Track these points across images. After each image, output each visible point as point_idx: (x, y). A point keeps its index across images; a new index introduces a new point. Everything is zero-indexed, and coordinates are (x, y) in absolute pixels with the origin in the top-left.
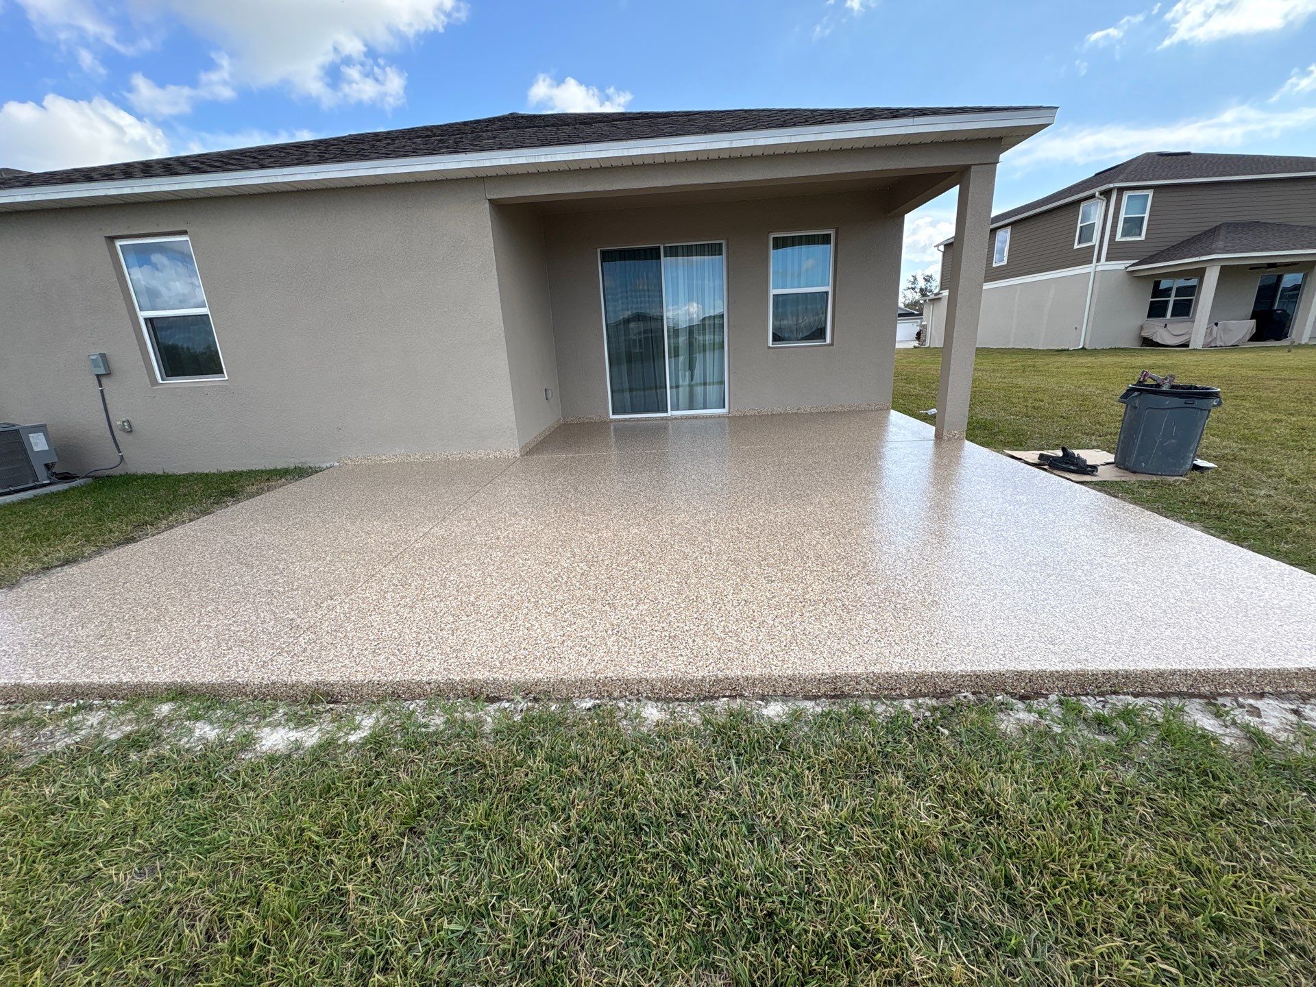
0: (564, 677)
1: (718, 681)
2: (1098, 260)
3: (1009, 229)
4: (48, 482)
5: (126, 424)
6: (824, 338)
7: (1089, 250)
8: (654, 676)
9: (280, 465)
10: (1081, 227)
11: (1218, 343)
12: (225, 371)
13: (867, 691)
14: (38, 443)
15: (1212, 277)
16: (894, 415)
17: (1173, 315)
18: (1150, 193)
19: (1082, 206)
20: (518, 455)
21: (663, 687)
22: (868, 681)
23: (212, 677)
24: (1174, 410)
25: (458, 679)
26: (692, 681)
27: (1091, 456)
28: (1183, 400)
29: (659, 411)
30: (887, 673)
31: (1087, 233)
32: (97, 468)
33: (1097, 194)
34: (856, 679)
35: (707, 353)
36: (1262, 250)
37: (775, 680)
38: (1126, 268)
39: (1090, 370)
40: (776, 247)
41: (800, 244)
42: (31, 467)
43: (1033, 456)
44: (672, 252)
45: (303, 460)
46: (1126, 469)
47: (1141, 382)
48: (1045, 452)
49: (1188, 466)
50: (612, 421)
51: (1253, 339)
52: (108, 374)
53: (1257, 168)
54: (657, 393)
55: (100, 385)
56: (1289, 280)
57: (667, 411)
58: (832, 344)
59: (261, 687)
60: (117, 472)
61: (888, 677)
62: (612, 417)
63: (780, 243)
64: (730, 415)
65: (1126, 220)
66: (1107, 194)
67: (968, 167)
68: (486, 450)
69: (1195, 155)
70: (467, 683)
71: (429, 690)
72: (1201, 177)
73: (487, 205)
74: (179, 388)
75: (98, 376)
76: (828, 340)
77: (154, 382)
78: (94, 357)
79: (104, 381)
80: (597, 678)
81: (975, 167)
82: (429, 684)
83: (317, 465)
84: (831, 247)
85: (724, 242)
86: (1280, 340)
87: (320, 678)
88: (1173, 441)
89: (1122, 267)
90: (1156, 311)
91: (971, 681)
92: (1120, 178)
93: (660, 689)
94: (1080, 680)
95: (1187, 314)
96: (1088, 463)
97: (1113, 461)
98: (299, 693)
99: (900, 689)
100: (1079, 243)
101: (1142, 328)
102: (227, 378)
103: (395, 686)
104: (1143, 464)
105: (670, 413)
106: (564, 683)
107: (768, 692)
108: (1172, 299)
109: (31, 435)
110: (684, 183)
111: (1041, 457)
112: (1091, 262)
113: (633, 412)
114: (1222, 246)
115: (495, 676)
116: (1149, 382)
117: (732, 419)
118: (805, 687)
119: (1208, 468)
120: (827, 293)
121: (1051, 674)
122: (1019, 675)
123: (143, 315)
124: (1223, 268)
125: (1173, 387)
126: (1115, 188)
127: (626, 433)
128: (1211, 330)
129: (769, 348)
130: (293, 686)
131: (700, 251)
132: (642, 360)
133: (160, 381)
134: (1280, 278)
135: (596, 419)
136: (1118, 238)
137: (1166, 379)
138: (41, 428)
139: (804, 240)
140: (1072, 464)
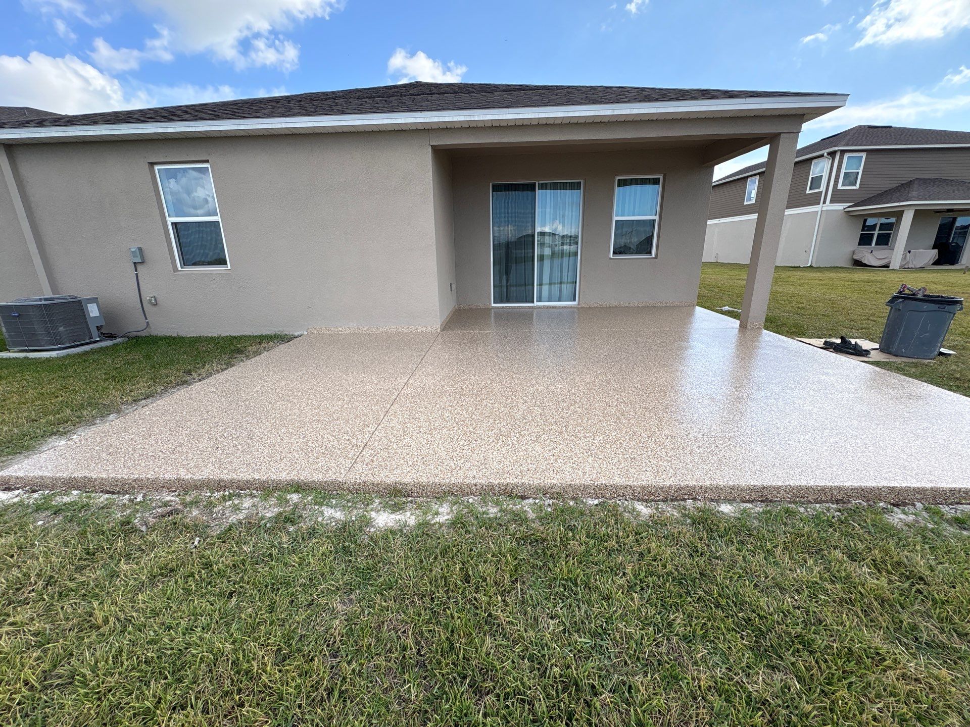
0: (572, 483)
1: (680, 488)
2: (824, 202)
3: (757, 178)
4: (98, 339)
5: (153, 299)
6: (650, 252)
7: (818, 195)
8: (636, 484)
9: (265, 332)
10: (812, 178)
11: (910, 266)
12: (228, 263)
13: (784, 498)
14: (93, 311)
15: (908, 218)
16: (698, 309)
17: (876, 244)
18: (864, 155)
19: (813, 163)
20: (439, 330)
21: (641, 491)
22: (785, 491)
23: (318, 477)
24: (929, 313)
25: (497, 482)
26: (663, 488)
27: (865, 344)
28: (937, 306)
29: (526, 302)
30: (800, 486)
31: (816, 181)
32: (129, 331)
33: (825, 154)
34: (778, 489)
35: (564, 259)
36: (945, 199)
37: (721, 489)
38: (845, 209)
39: (822, 282)
40: (619, 186)
41: (636, 184)
42: (88, 328)
43: (820, 342)
44: (543, 187)
45: (281, 329)
46: (890, 353)
47: (901, 292)
48: (828, 340)
49: (936, 353)
50: (493, 308)
51: (935, 263)
52: (143, 263)
53: (941, 139)
54: (525, 289)
55: (136, 270)
56: (961, 221)
57: (533, 302)
58: (656, 257)
59: (355, 484)
60: (143, 334)
61: (800, 488)
62: (493, 305)
63: (623, 183)
64: (579, 306)
65: (846, 174)
66: (832, 154)
67: (779, 134)
68: (415, 326)
69: (895, 128)
70: (503, 485)
71: (475, 490)
72: (901, 144)
73: (430, 150)
74: (194, 274)
75: (135, 263)
76: (653, 254)
77: (176, 270)
78: (134, 250)
79: (139, 267)
80: (596, 484)
81: (785, 135)
82: (476, 485)
83: (291, 333)
84: (658, 188)
85: (582, 181)
86: (953, 264)
87: (397, 480)
88: (928, 334)
89: (841, 208)
90: (865, 240)
91: (857, 493)
92: (842, 143)
93: (639, 493)
94: (934, 494)
95: (887, 244)
96: (863, 349)
97: (878, 347)
98: (381, 489)
99: (808, 497)
100: (811, 189)
101: (854, 253)
102: (229, 268)
103: (451, 486)
104: (903, 350)
105: (536, 304)
106: (572, 487)
107: (715, 497)
108: (876, 233)
109: (89, 305)
110: (574, 139)
111: (826, 343)
112: (819, 204)
113: (508, 302)
114: (916, 196)
115: (523, 481)
116: (907, 292)
117: (579, 309)
118: (741, 494)
119: (950, 355)
120: (654, 221)
121: (914, 489)
122: (892, 489)
123: (170, 220)
124: (916, 211)
125: (925, 296)
126: (838, 150)
127: (504, 318)
128: (906, 256)
129: (611, 259)
130: (378, 484)
131: (564, 187)
132: (516, 263)
133: (180, 269)
134: (955, 219)
135: (482, 306)
136: (840, 187)
137: (920, 290)
138: (94, 300)
139: (639, 181)
140: (851, 349)
